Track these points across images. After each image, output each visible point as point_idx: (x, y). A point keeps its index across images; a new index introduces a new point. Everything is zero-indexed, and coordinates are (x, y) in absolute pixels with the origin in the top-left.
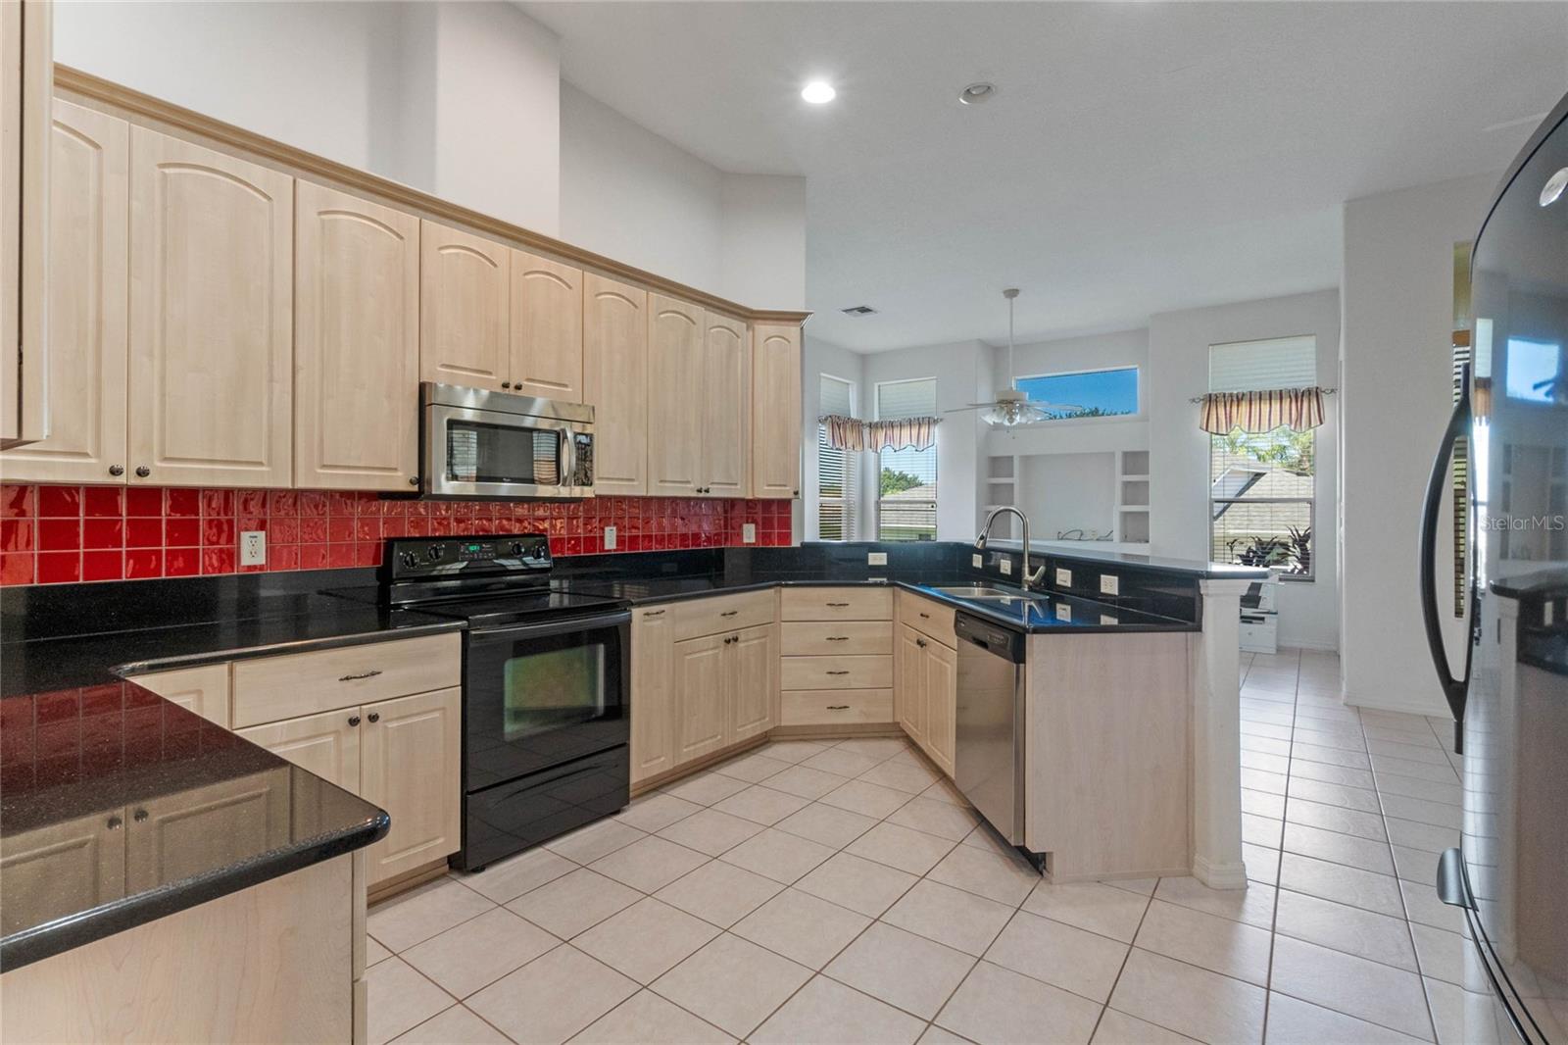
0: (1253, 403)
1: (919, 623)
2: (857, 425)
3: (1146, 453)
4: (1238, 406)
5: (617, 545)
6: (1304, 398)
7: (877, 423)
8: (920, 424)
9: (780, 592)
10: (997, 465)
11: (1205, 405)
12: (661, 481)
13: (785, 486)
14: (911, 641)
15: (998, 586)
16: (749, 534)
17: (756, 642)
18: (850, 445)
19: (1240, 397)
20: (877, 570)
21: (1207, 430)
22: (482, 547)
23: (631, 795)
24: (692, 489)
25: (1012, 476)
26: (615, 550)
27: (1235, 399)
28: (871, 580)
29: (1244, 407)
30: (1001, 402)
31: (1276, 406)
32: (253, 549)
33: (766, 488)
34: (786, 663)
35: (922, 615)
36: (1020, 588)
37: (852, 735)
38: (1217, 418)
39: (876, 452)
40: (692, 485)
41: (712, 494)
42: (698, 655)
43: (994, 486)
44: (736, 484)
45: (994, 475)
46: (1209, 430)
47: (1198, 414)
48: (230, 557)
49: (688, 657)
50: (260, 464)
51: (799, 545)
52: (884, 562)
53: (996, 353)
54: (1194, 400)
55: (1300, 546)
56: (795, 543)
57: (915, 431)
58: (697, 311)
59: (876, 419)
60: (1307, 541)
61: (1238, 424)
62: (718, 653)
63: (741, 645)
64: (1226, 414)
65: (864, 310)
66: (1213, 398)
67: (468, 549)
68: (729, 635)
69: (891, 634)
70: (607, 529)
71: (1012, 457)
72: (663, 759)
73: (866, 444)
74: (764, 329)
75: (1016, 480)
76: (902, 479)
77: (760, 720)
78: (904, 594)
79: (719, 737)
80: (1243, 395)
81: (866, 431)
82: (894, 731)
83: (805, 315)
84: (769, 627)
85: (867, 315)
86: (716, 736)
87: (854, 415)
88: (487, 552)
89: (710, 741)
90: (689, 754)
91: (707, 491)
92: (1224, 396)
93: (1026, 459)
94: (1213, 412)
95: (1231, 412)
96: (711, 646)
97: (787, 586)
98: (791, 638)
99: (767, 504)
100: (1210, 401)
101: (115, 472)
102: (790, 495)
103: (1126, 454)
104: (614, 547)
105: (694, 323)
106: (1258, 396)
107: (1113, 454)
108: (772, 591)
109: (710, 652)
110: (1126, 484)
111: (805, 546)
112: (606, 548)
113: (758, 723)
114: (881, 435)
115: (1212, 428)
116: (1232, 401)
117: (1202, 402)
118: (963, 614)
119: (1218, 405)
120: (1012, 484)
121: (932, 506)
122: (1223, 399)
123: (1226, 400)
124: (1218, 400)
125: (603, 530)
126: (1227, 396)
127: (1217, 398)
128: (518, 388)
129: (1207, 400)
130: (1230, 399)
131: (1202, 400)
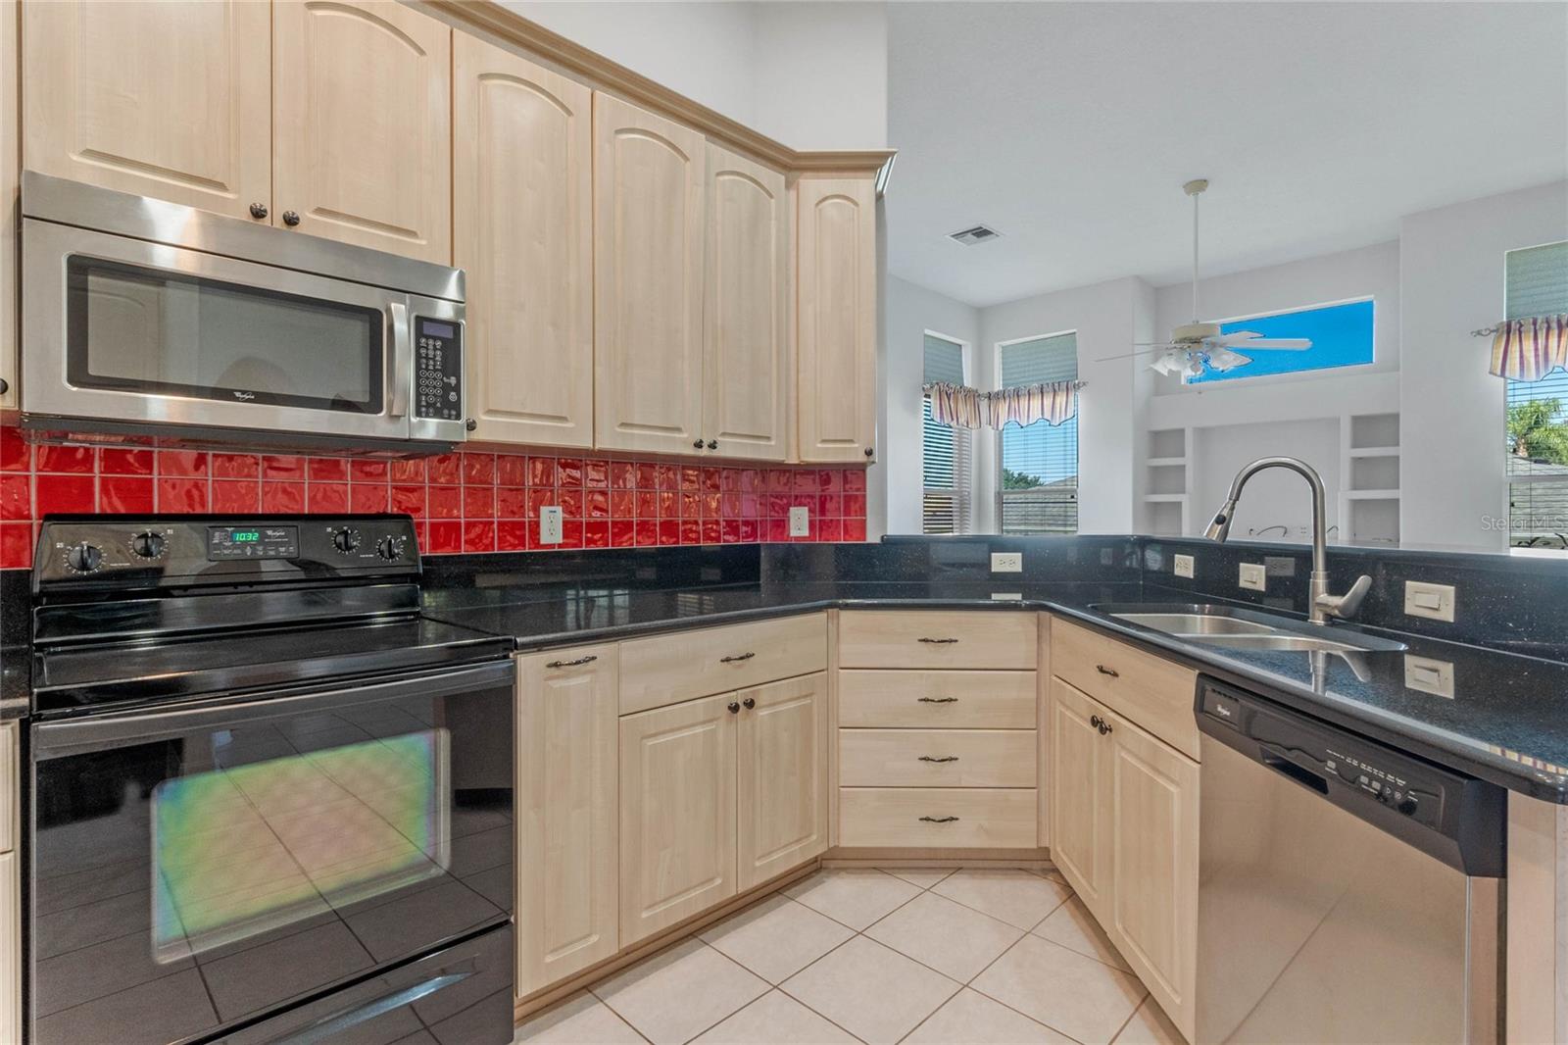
1: (1097, 684)
2: (972, 396)
3: (1396, 417)
4: (1560, 336)
5: (565, 536)
7: (998, 394)
8: (1055, 391)
9: (838, 616)
10: (1162, 441)
11: (1499, 338)
12: (623, 425)
13: (851, 441)
14: (1082, 717)
15: (1240, 611)
16: (799, 523)
17: (792, 705)
18: (962, 420)
19: (1563, 323)
20: (1006, 582)
21: (1503, 374)
22: (263, 536)
23: (518, 1013)
24: (684, 442)
25: (1183, 455)
26: (560, 546)
27: (1554, 325)
28: (997, 597)
29: (1567, 338)
30: (1182, 340)
33: (819, 445)
34: (848, 741)
35: (1101, 670)
36: (1306, 618)
37: (963, 864)
38: (1521, 357)
39: (997, 429)
40: (683, 435)
41: (718, 453)
42: (670, 737)
43: (1156, 470)
44: (768, 438)
45: (1155, 455)
46: (1507, 374)
47: (1488, 354)
49: (650, 742)
51: (877, 540)
52: (1018, 568)
53: (1158, 294)
54: (1479, 333)
56: (873, 537)
57: (1048, 401)
58: (691, 139)
59: (998, 387)
61: (1560, 364)
62: (713, 731)
63: (762, 713)
64: (1536, 349)
65: (981, 233)
66: (1514, 326)
67: (231, 538)
68: (739, 698)
69: (1033, 695)
70: (544, 510)
71: (1182, 431)
72: (595, 938)
73: (984, 419)
74: (814, 186)
75: (1188, 460)
76: (1021, 480)
77: (798, 841)
78: (1059, 626)
79: (719, 881)
81: (984, 404)
82: (1038, 863)
83: (882, 157)
84: (818, 678)
85: (985, 243)
86: (711, 880)
87: (968, 382)
88: (278, 545)
89: (699, 891)
90: (649, 922)
91: (713, 446)
92: (1535, 323)
93: (1203, 433)
94: (1515, 348)
95: (1546, 347)
96: (701, 718)
97: (847, 607)
98: (855, 696)
99: (822, 473)
100: (1509, 333)
102: (861, 458)
103: (1357, 420)
104: (560, 540)
105: (686, 159)
107: (1335, 422)
108: (822, 616)
109: (699, 730)
110: (1357, 461)
111: (889, 542)
112: (542, 542)
113: (797, 847)
114: (1003, 408)
115: (1512, 370)
116: (1549, 329)
117: (1493, 334)
118: (1214, 680)
119: (1523, 335)
120: (1183, 467)
121: (1072, 497)
122: (1532, 327)
123: (1538, 327)
124: (1522, 329)
125: (537, 511)
126: (1539, 321)
127: (1521, 326)
128: (291, 221)
129: (1503, 332)
130: (1546, 325)
131: (1493, 331)
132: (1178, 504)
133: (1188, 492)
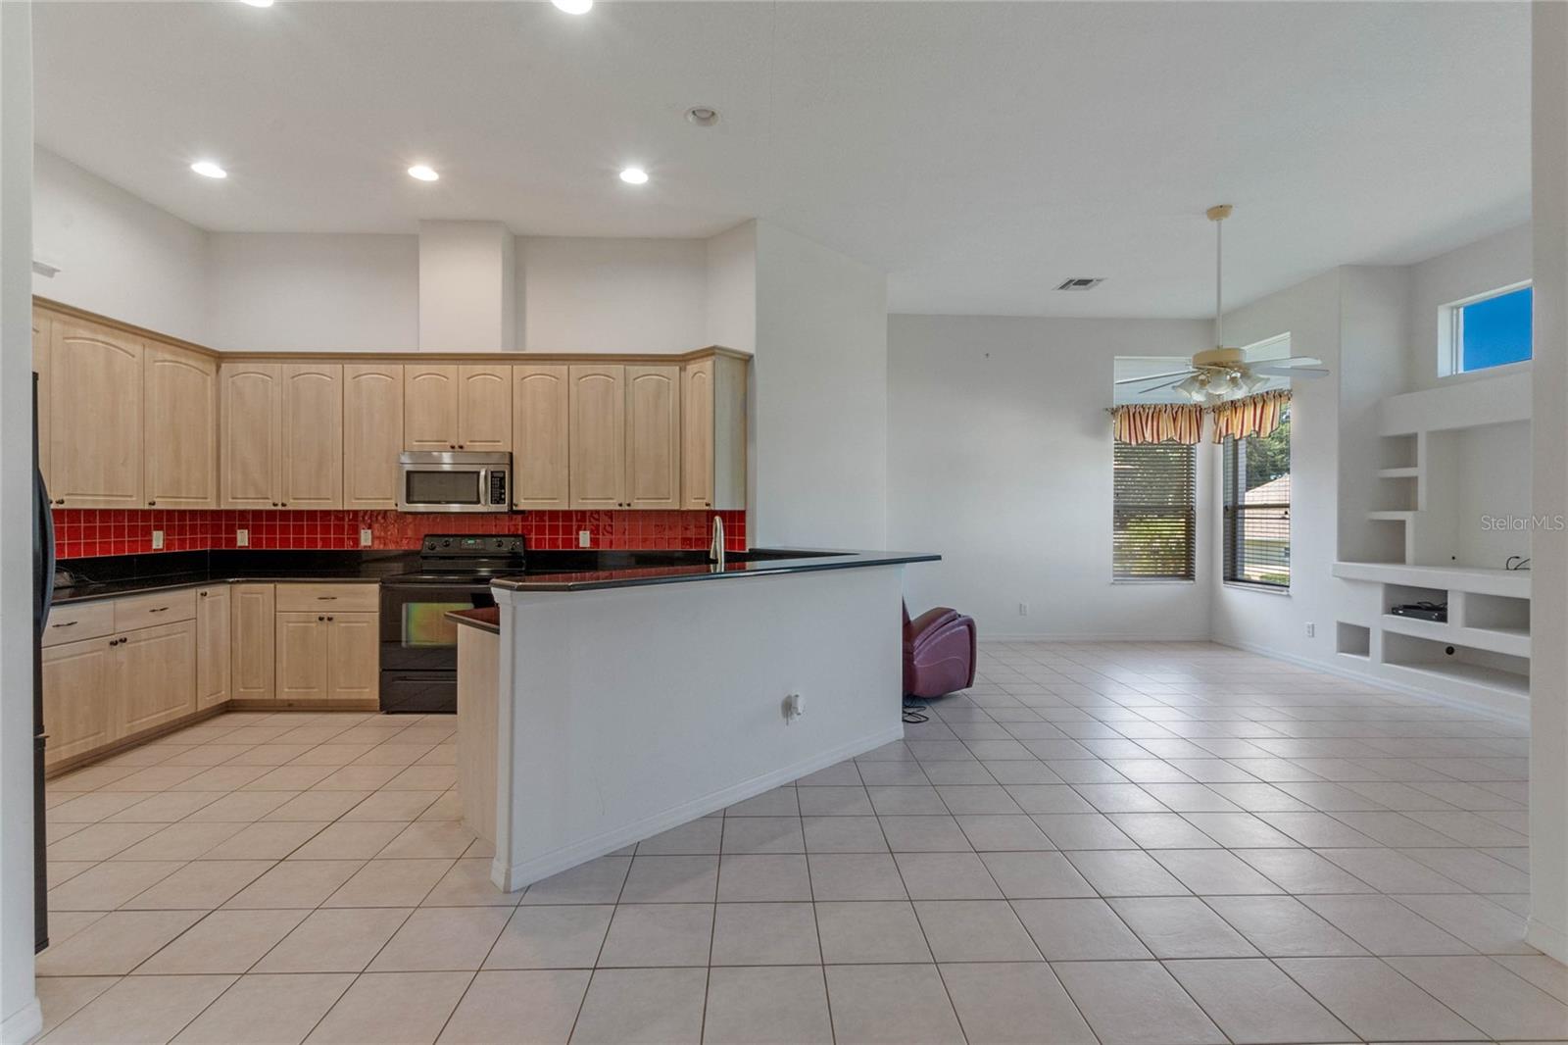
5: (591, 544)
12: (583, 499)
24: (614, 504)
25: (1416, 465)
32: (366, 539)
33: (693, 501)
40: (614, 501)
44: (667, 499)
48: (357, 541)
50: (328, 499)
58: (616, 369)
70: (581, 533)
71: (1417, 434)
74: (692, 368)
81: (1209, 417)
91: (629, 505)
101: (275, 505)
104: (588, 545)
105: (614, 378)
112: (581, 545)
114: (1223, 421)
120: (1415, 479)
125: (578, 534)
128: (461, 447)
132: (1402, 523)
133: (1419, 508)
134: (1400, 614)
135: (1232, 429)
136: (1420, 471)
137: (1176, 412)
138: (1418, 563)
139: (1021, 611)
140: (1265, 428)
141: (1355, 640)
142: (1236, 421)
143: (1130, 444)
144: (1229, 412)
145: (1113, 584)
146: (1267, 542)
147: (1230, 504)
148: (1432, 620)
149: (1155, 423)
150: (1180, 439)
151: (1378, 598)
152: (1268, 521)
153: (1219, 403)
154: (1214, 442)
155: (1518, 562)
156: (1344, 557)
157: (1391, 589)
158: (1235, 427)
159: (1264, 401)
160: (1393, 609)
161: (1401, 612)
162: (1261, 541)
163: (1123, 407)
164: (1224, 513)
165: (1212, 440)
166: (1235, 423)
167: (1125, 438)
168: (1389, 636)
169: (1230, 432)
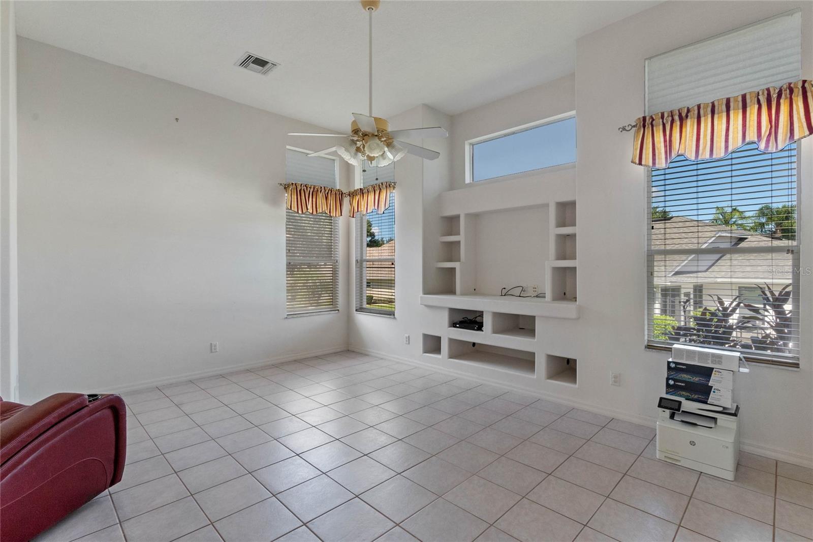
0: (703, 119)
2: (335, 194)
3: (574, 204)
4: (681, 127)
6: (782, 101)
11: (638, 132)
19: (684, 115)
21: (640, 163)
25: (458, 234)
27: (677, 118)
29: (690, 126)
31: (736, 118)
38: (654, 147)
43: (445, 244)
46: (643, 163)
47: (629, 145)
54: (624, 129)
55: (774, 307)
60: (785, 301)
64: (665, 141)
66: (648, 121)
71: (460, 216)
73: (346, 211)
80: (688, 111)
92: (662, 117)
94: (648, 139)
95: (671, 136)
100: (644, 126)
103: (559, 206)
106: (709, 109)
107: (547, 207)
110: (558, 237)
114: (355, 202)
115: (647, 159)
116: (673, 120)
117: (634, 129)
119: (655, 128)
120: (459, 242)
121: (393, 264)
122: (661, 120)
123: (665, 121)
124: (654, 122)
126: (666, 115)
127: (653, 120)
129: (640, 125)
130: (670, 118)
131: (634, 126)
132: (454, 269)
133: (461, 260)
134: (458, 327)
135: (361, 208)
136: (461, 238)
137: (328, 193)
138: (464, 294)
139: (211, 349)
140: (381, 207)
141: (433, 344)
142: (363, 203)
143: (298, 212)
144: (359, 196)
145: (286, 318)
146: (381, 280)
147: (359, 258)
148: (475, 330)
149: (314, 200)
150: (330, 212)
151: (445, 318)
152: (382, 269)
153: (353, 190)
154: (350, 216)
155: (506, 291)
156: (427, 291)
157: (452, 311)
158: (362, 207)
159: (380, 189)
160: (454, 324)
161: (458, 326)
162: (378, 280)
163: (292, 184)
164: (356, 265)
165: (349, 215)
166: (362, 204)
167: (294, 208)
168: (452, 341)
169: (359, 210)
